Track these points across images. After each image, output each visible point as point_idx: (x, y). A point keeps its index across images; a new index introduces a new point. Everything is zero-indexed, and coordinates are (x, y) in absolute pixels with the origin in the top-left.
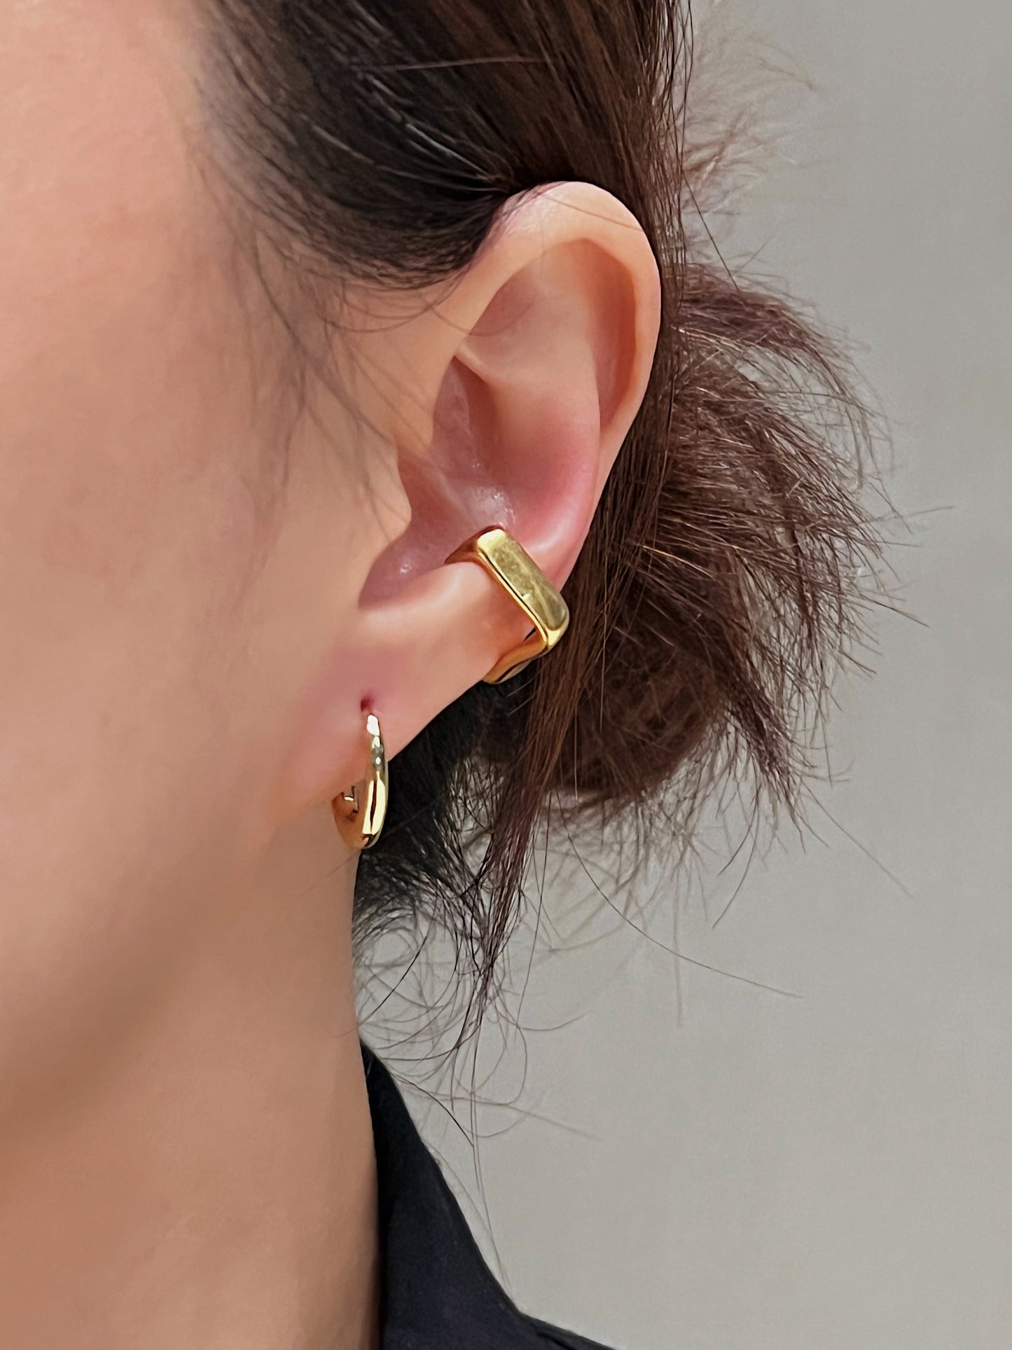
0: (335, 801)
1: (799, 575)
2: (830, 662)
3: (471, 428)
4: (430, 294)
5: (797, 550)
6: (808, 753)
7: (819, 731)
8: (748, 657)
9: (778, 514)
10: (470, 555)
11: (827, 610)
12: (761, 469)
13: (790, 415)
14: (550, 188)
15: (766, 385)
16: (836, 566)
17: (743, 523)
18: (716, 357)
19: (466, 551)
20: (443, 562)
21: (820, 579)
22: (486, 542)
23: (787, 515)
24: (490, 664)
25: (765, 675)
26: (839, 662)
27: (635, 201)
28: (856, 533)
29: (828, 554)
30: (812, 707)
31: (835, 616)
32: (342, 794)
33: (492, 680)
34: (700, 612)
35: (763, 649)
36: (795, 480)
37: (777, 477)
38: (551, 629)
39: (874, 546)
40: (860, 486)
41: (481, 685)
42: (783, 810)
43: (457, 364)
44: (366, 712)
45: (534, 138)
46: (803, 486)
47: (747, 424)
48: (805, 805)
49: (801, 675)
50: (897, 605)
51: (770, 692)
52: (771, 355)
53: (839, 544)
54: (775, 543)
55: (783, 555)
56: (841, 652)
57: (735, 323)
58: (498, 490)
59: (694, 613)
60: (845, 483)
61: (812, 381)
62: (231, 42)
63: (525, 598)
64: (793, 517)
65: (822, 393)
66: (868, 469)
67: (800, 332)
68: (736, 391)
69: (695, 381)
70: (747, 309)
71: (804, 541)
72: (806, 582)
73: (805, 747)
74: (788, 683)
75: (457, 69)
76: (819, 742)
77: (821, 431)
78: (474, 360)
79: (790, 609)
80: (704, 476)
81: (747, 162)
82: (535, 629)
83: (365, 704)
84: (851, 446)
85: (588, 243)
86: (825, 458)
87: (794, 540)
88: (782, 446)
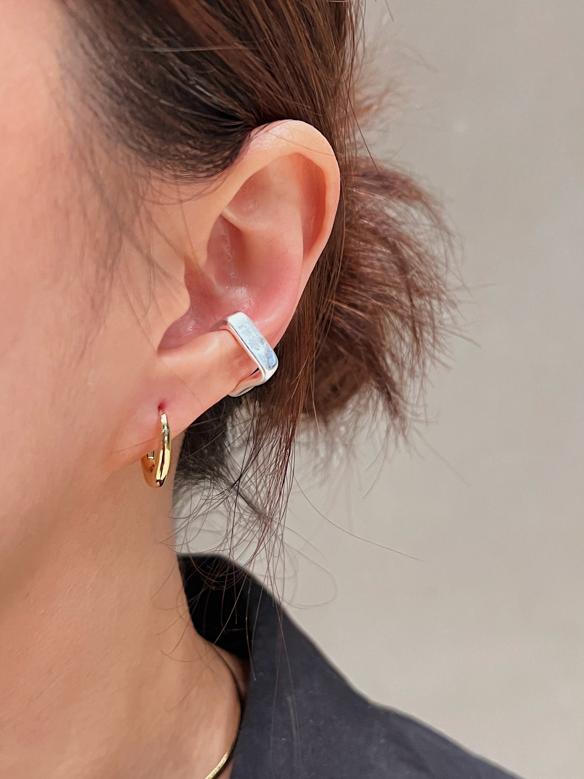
0: (143, 460)
1: (412, 318)
2: (428, 363)
3: (231, 253)
5: (413, 306)
7: (422, 398)
8: (384, 359)
9: (403, 286)
11: (427, 336)
12: (395, 263)
13: (411, 235)
16: (432, 314)
17: (385, 291)
18: (374, 205)
21: (424, 320)
23: (408, 287)
28: (444, 297)
29: (428, 307)
30: (418, 385)
31: (431, 340)
32: (147, 455)
34: (360, 335)
35: (393, 356)
36: (413, 268)
37: (404, 267)
39: (454, 304)
40: (447, 272)
42: (401, 439)
43: (223, 219)
44: (161, 412)
46: (417, 272)
47: (389, 240)
48: (413, 435)
49: (412, 369)
50: (464, 334)
51: (396, 377)
52: (402, 204)
53: (434, 302)
54: (400, 302)
55: (405, 308)
56: (434, 357)
59: (357, 336)
60: (439, 270)
61: (423, 217)
64: (410, 288)
65: (428, 224)
67: (418, 192)
68: (383, 222)
69: (361, 217)
70: (390, 180)
72: (417, 322)
73: (414, 405)
74: (406, 373)
76: (421, 403)
77: (426, 244)
79: (408, 336)
80: (366, 266)
83: (161, 407)
84: (443, 252)
85: (299, 155)
86: (428, 258)
87: (411, 300)
88: (407, 252)
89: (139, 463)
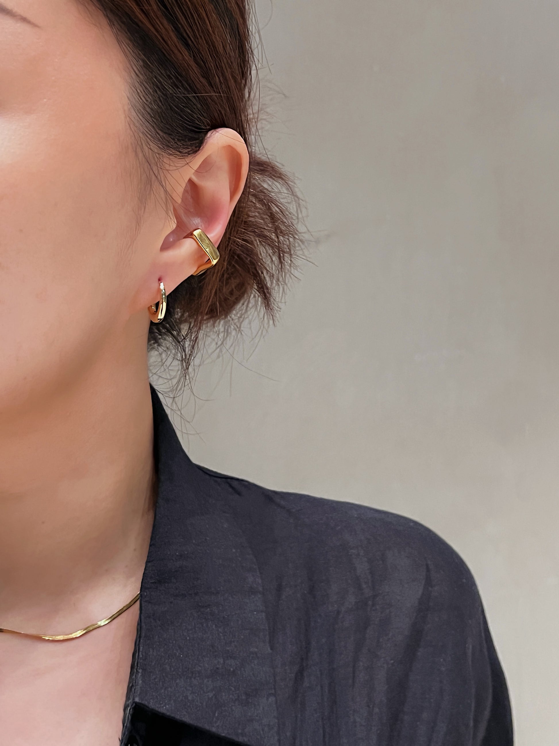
0: (149, 308)
1: (279, 248)
2: (287, 276)
3: (191, 199)
4: (188, 160)
5: (279, 241)
6: (280, 304)
7: (283, 298)
8: (263, 273)
9: (273, 229)
10: (192, 236)
11: (287, 260)
12: (268, 216)
13: (277, 199)
14: (221, 130)
15: (270, 189)
16: (290, 246)
17: (263, 232)
18: (256, 180)
19: (190, 235)
20: (183, 238)
21: (285, 250)
22: (196, 233)
23: (276, 230)
24: (195, 269)
25: (267, 278)
26: (290, 276)
27: (242, 133)
28: (297, 237)
29: (288, 242)
30: (281, 289)
31: (290, 262)
32: (151, 306)
33: (195, 274)
34: (249, 258)
35: (267, 271)
36: (279, 219)
37: (273, 217)
38: (214, 259)
39: (302, 241)
40: (298, 222)
41: (192, 276)
42: (271, 322)
43: (190, 181)
44: (160, 282)
45: (216, 115)
46: (281, 221)
47: (264, 201)
49: (278, 280)
50: (308, 259)
51: (269, 284)
53: (291, 239)
54: (272, 239)
55: (275, 242)
56: (291, 273)
57: (262, 170)
58: (198, 218)
59: (247, 259)
60: (293, 221)
61: (284, 188)
62: (137, 85)
63: (207, 250)
64: (277, 230)
65: (286, 193)
66: (300, 216)
67: (280, 174)
68: (261, 191)
69: (249, 187)
70: (265, 166)
71: (281, 238)
72: (281, 251)
73: (279, 302)
74: (274, 281)
75: (197, 96)
76: (283, 301)
77: (286, 204)
78: (195, 179)
79: (276, 260)
80: (251, 217)
81: (265, 119)
82: (209, 259)
83: (160, 280)
84: (295, 209)
85: (230, 146)
86: (287, 213)
87: (278, 238)
88: (275, 209)
89: (147, 310)
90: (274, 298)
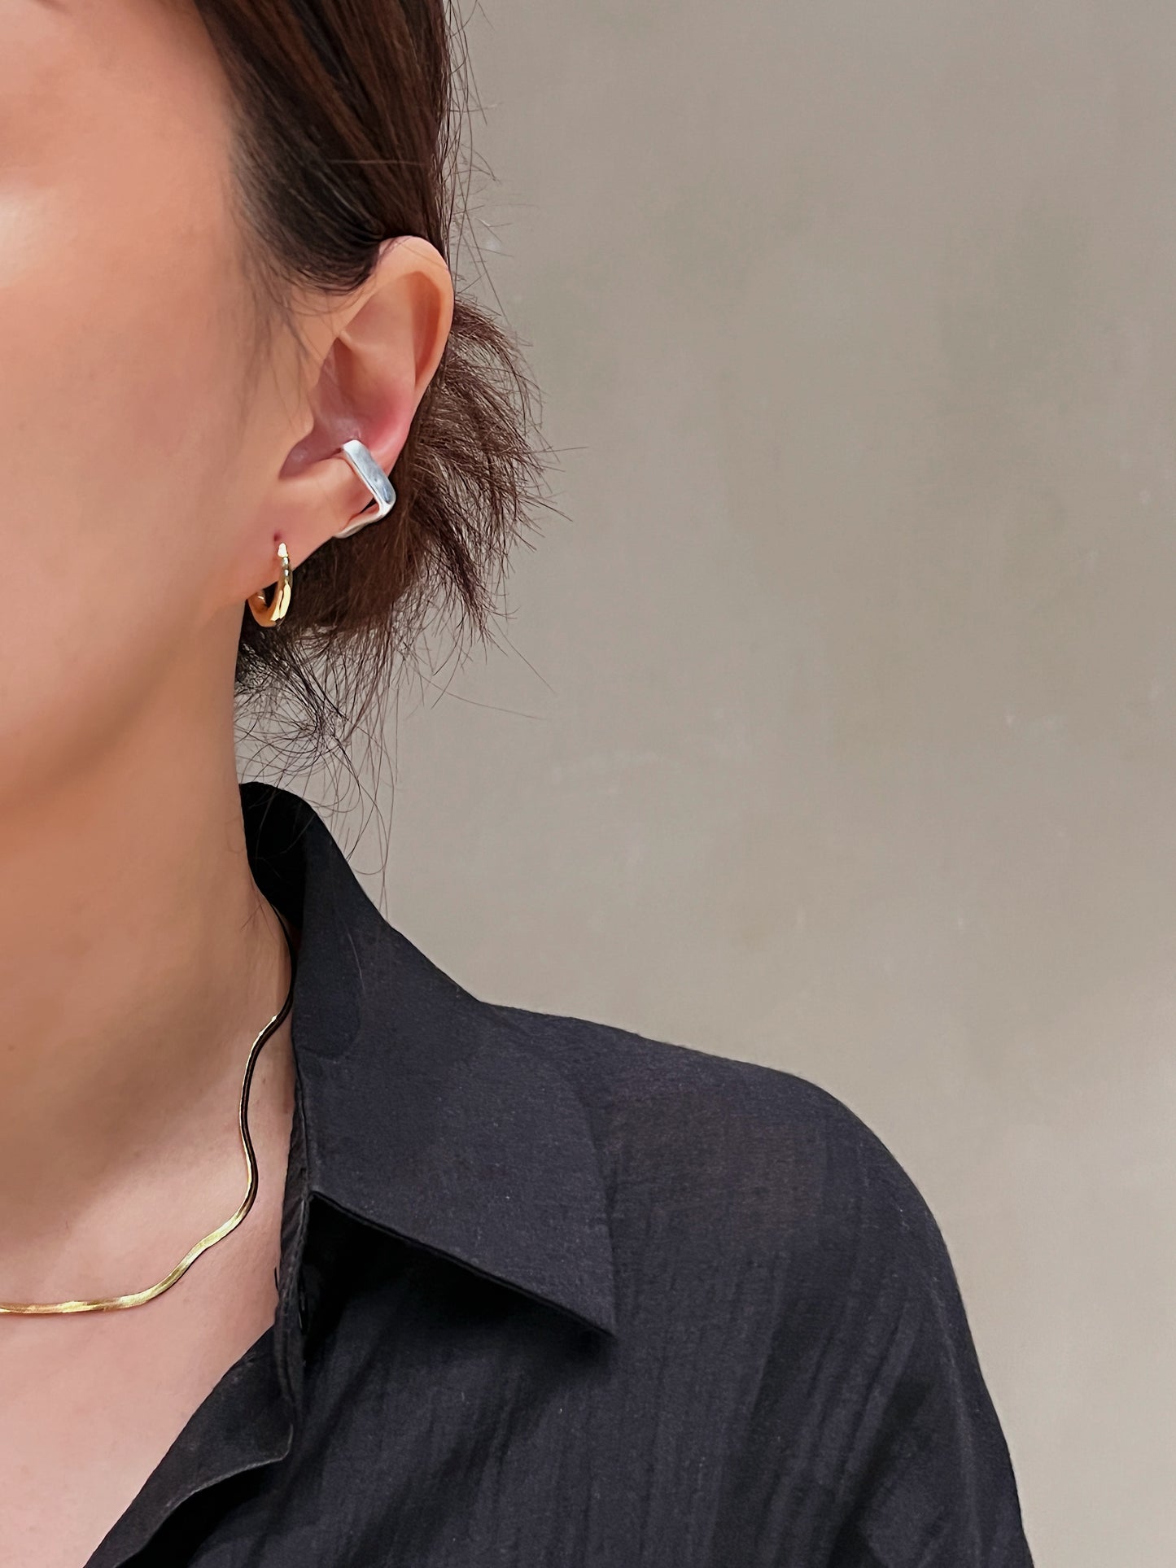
1: (491, 481)
7: (501, 585)
16: (513, 478)
28: (526, 459)
29: (509, 469)
32: (257, 594)
39: (538, 469)
44: (278, 542)
61: (496, 361)
65: (501, 369)
67: (489, 331)
71: (496, 461)
83: (277, 539)
84: (519, 402)
85: (419, 274)
90: (483, 585)
